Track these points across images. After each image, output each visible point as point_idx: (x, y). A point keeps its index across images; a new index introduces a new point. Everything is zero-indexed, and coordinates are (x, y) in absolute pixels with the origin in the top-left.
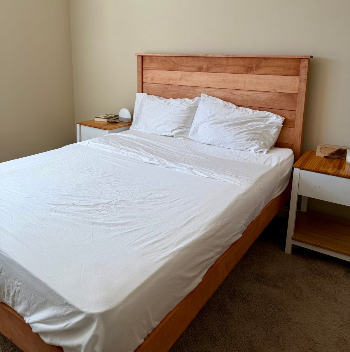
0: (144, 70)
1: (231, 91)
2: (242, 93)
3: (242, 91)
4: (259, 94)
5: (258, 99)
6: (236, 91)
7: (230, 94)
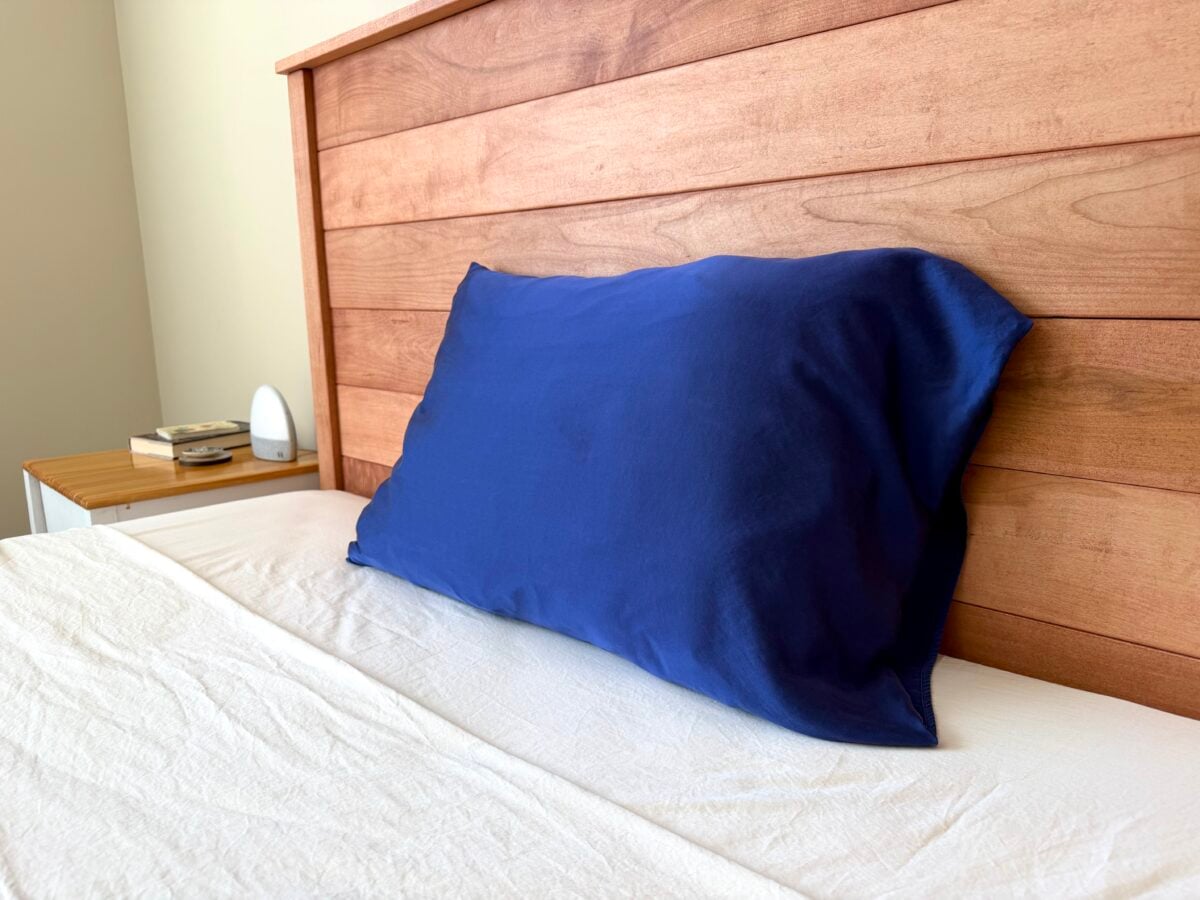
0: (322, 155)
1: (810, 193)
2: (911, 195)
3: (914, 178)
4: (1090, 173)
5: (1079, 230)
6: (857, 185)
7: (809, 225)
